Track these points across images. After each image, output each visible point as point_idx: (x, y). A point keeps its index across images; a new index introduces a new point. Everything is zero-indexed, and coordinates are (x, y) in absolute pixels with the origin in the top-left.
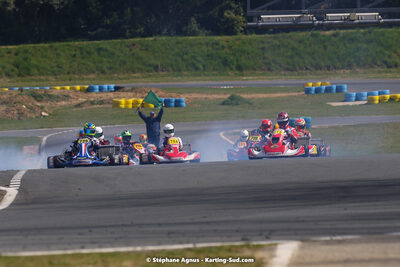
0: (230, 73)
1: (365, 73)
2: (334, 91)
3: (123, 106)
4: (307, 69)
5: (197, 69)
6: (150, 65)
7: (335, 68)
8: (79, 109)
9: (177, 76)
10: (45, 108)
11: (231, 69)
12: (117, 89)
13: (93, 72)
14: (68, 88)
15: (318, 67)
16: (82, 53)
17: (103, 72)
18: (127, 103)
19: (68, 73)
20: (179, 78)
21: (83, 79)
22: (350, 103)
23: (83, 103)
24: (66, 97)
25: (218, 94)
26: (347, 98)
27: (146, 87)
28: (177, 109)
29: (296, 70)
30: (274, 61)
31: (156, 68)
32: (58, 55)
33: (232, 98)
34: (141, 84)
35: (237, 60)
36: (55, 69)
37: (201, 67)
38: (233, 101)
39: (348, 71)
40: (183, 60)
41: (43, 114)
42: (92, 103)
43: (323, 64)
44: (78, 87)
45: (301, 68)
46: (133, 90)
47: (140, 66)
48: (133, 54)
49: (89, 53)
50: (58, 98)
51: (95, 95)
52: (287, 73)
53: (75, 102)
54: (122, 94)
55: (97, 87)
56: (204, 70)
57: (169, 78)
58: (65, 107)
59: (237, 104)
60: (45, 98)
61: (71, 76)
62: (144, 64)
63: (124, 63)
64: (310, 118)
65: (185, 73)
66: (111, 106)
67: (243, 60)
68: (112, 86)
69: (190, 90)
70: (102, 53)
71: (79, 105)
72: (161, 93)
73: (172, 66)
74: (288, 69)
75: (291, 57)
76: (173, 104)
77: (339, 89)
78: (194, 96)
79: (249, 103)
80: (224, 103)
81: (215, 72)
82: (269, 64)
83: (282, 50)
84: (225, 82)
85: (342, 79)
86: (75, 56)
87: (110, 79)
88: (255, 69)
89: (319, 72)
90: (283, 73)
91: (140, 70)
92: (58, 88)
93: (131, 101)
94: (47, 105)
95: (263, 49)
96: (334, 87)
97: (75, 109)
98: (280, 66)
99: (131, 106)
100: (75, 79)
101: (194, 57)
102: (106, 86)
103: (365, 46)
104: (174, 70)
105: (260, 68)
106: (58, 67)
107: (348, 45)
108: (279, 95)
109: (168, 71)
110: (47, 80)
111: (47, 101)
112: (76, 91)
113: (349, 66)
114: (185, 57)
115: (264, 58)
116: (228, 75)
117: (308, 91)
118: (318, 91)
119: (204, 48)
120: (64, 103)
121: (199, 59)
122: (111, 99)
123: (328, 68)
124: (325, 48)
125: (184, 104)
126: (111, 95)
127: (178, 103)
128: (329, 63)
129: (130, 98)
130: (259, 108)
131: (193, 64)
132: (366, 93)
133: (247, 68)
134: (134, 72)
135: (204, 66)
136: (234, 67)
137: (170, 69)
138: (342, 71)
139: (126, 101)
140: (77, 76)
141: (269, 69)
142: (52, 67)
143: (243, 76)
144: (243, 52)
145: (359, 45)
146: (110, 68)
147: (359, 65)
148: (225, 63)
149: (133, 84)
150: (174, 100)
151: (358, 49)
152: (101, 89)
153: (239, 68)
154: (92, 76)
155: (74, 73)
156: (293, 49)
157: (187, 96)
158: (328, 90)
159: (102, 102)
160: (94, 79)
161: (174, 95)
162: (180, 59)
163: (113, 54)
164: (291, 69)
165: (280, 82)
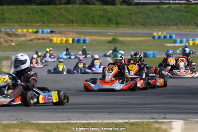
0: (112, 26)
1: (184, 29)
2: (168, 38)
3: (55, 41)
4: (153, 25)
5: (94, 23)
6: (69, 20)
7: (169, 25)
8: (31, 42)
9: (83, 26)
10: (14, 41)
11: (113, 24)
12: (51, 32)
13: (39, 22)
14: (25, 30)
15: (159, 25)
16: (33, 12)
17: (44, 23)
18: (57, 40)
19: (25, 22)
20: (85, 27)
21: (33, 26)
22: (177, 45)
23: (34, 39)
24: (25, 35)
25: (106, 37)
26: (175, 42)
27: (67, 31)
28: (84, 44)
29: (147, 25)
30: (136, 20)
31: (72, 22)
32: (20, 12)
33: (114, 39)
34: (64, 30)
35: (116, 19)
36: (18, 20)
37: (97, 22)
38: (114, 41)
39: (175, 27)
40: (87, 18)
41: (13, 44)
42: (39, 39)
43: (162, 23)
44: (30, 30)
45: (150, 25)
46: (60, 33)
47: (64, 20)
48: (61, 14)
49: (37, 12)
50: (20, 36)
51: (40, 35)
52: (143, 27)
53: (29, 38)
54: (54, 35)
55: (40, 31)
56: (98, 23)
57: (79, 27)
58: (24, 41)
59: (116, 43)
60: (13, 35)
61: (27, 24)
62: (66, 19)
63: (55, 18)
64: (155, 52)
65: (88, 25)
66: (48, 41)
67: (119, 20)
68: (49, 31)
69: (90, 34)
70: (44, 12)
71: (31, 40)
72: (75, 35)
73: (81, 21)
74: (143, 25)
75: (145, 18)
76: (82, 42)
77: (171, 37)
78: (93, 37)
79: (123, 42)
80: (109, 42)
81: (104, 25)
82: (133, 22)
83: (140, 14)
84: (110, 31)
85: (172, 31)
86: (29, 13)
87: (48, 27)
88: (125, 24)
89: (159, 27)
90: (140, 27)
91: (64, 22)
92: (20, 30)
93: (59, 39)
94: (14, 39)
95: (130, 13)
96: (168, 36)
97: (29, 42)
98: (139, 23)
99: (59, 42)
100: (29, 26)
101: (93, 17)
102: (45, 31)
103: (185, 14)
104: (82, 23)
105: (128, 24)
106: (20, 19)
107: (176, 13)
108: (138, 39)
109: (79, 23)
110: (14, 26)
111: (14, 37)
112: (29, 32)
113: (176, 25)
114: (88, 16)
115: (131, 19)
116: (111, 27)
117: (154, 37)
118: (159, 37)
119: (99, 12)
120: (23, 39)
121: (96, 17)
122: (49, 38)
123: (165, 25)
124: (164, 14)
125: (88, 42)
126: (49, 35)
127: (84, 41)
128: (165, 22)
129: (59, 37)
130: (128, 46)
131: (92, 20)
132: (185, 40)
133: (121, 23)
134: (60, 23)
135: (98, 22)
136: (114, 23)
137: (80, 22)
138: (172, 27)
139: (56, 39)
140: (30, 24)
141: (133, 25)
142: (17, 19)
143: (119, 27)
144: (119, 15)
145: (182, 14)
146: (48, 21)
147: (181, 25)
148: (110, 20)
149: (60, 30)
150: (82, 39)
151: (181, 16)
152: (43, 32)
153: (117, 23)
154: (38, 25)
155: (28, 22)
156: (146, 14)
157: (89, 37)
158: (165, 37)
159: (43, 39)
160: (39, 26)
161: (82, 36)
162: (85, 17)
163: (50, 13)
164: (145, 25)
165: (139, 32)
